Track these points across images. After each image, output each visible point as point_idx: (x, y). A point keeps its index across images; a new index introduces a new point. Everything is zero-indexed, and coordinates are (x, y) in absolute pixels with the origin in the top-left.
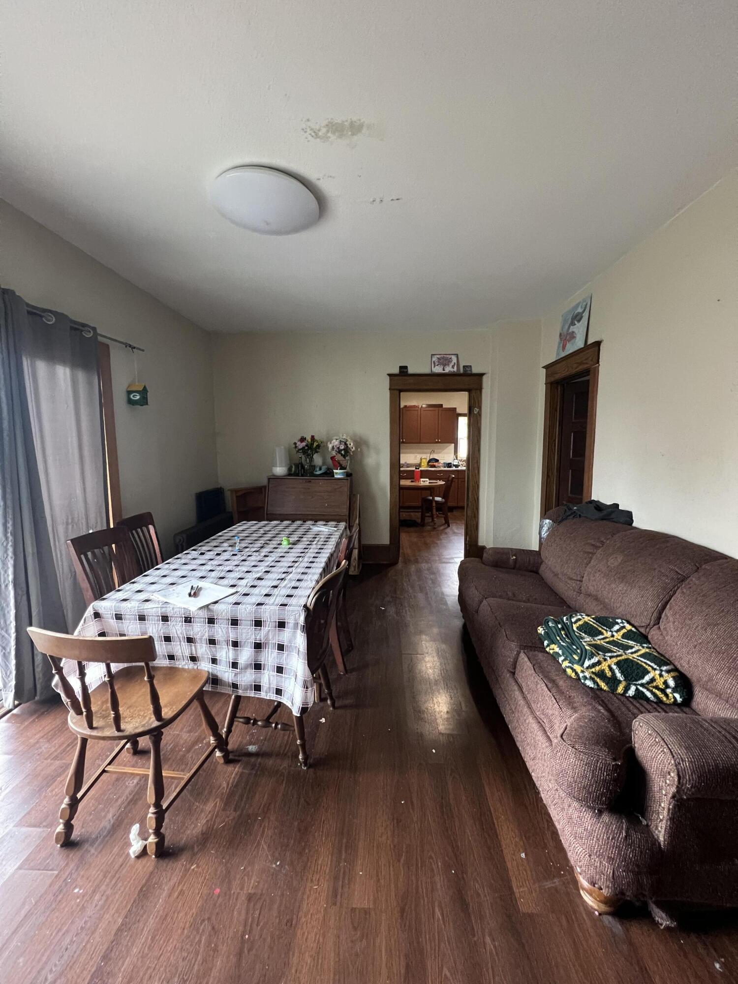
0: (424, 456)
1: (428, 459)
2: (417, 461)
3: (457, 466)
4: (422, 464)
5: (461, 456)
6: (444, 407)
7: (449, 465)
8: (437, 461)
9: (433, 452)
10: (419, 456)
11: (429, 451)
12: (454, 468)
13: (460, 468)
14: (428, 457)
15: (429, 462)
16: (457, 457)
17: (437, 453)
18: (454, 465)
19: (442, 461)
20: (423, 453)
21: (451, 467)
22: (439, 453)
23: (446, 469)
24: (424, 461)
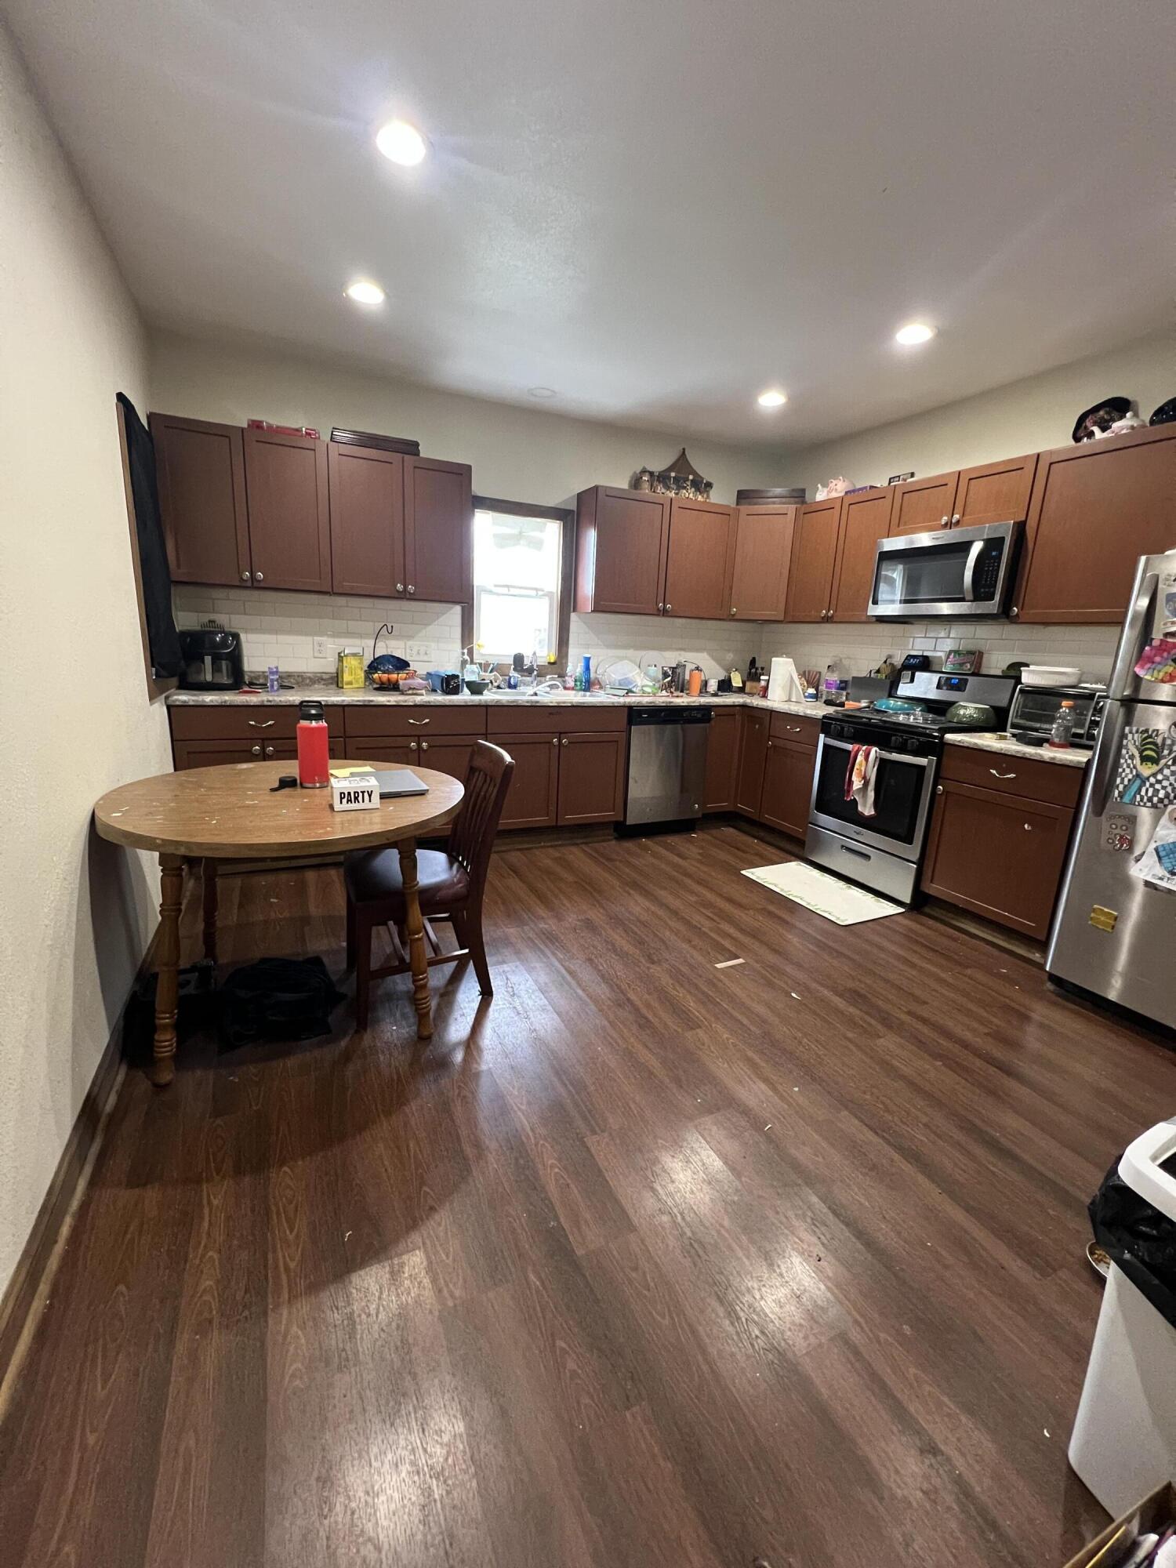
0: (351, 646)
1: (368, 659)
2: (328, 665)
3: (476, 688)
4: (347, 677)
5: (483, 651)
6: (424, 453)
7: (450, 684)
8: (402, 665)
9: (385, 630)
10: (331, 646)
11: (372, 627)
12: (465, 697)
13: (489, 696)
14: (366, 649)
15: (374, 666)
16: (471, 653)
17: (400, 637)
18: (470, 685)
19: (419, 667)
20: (349, 634)
21: (456, 691)
22: (410, 637)
23: (440, 698)
24: (351, 663)
